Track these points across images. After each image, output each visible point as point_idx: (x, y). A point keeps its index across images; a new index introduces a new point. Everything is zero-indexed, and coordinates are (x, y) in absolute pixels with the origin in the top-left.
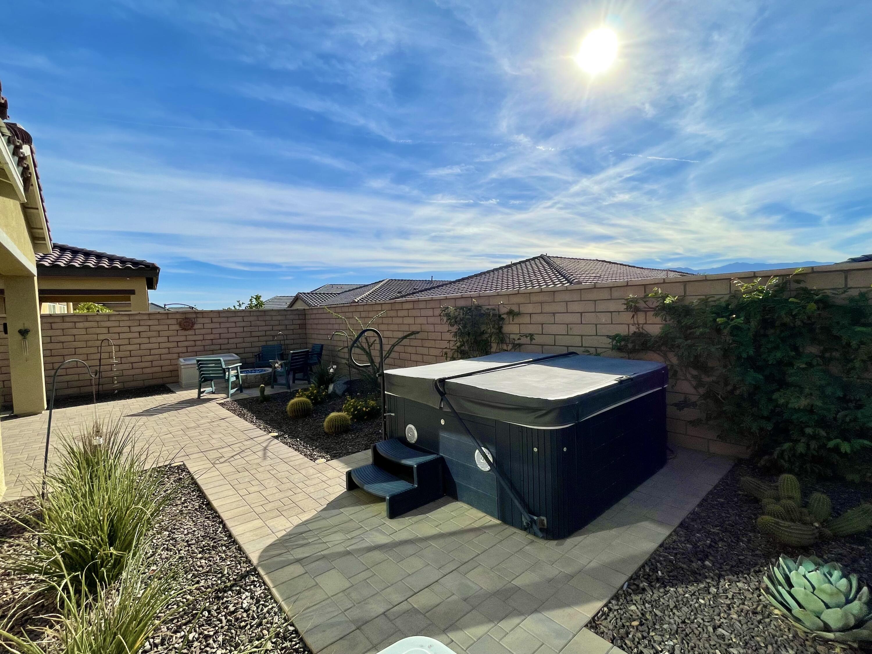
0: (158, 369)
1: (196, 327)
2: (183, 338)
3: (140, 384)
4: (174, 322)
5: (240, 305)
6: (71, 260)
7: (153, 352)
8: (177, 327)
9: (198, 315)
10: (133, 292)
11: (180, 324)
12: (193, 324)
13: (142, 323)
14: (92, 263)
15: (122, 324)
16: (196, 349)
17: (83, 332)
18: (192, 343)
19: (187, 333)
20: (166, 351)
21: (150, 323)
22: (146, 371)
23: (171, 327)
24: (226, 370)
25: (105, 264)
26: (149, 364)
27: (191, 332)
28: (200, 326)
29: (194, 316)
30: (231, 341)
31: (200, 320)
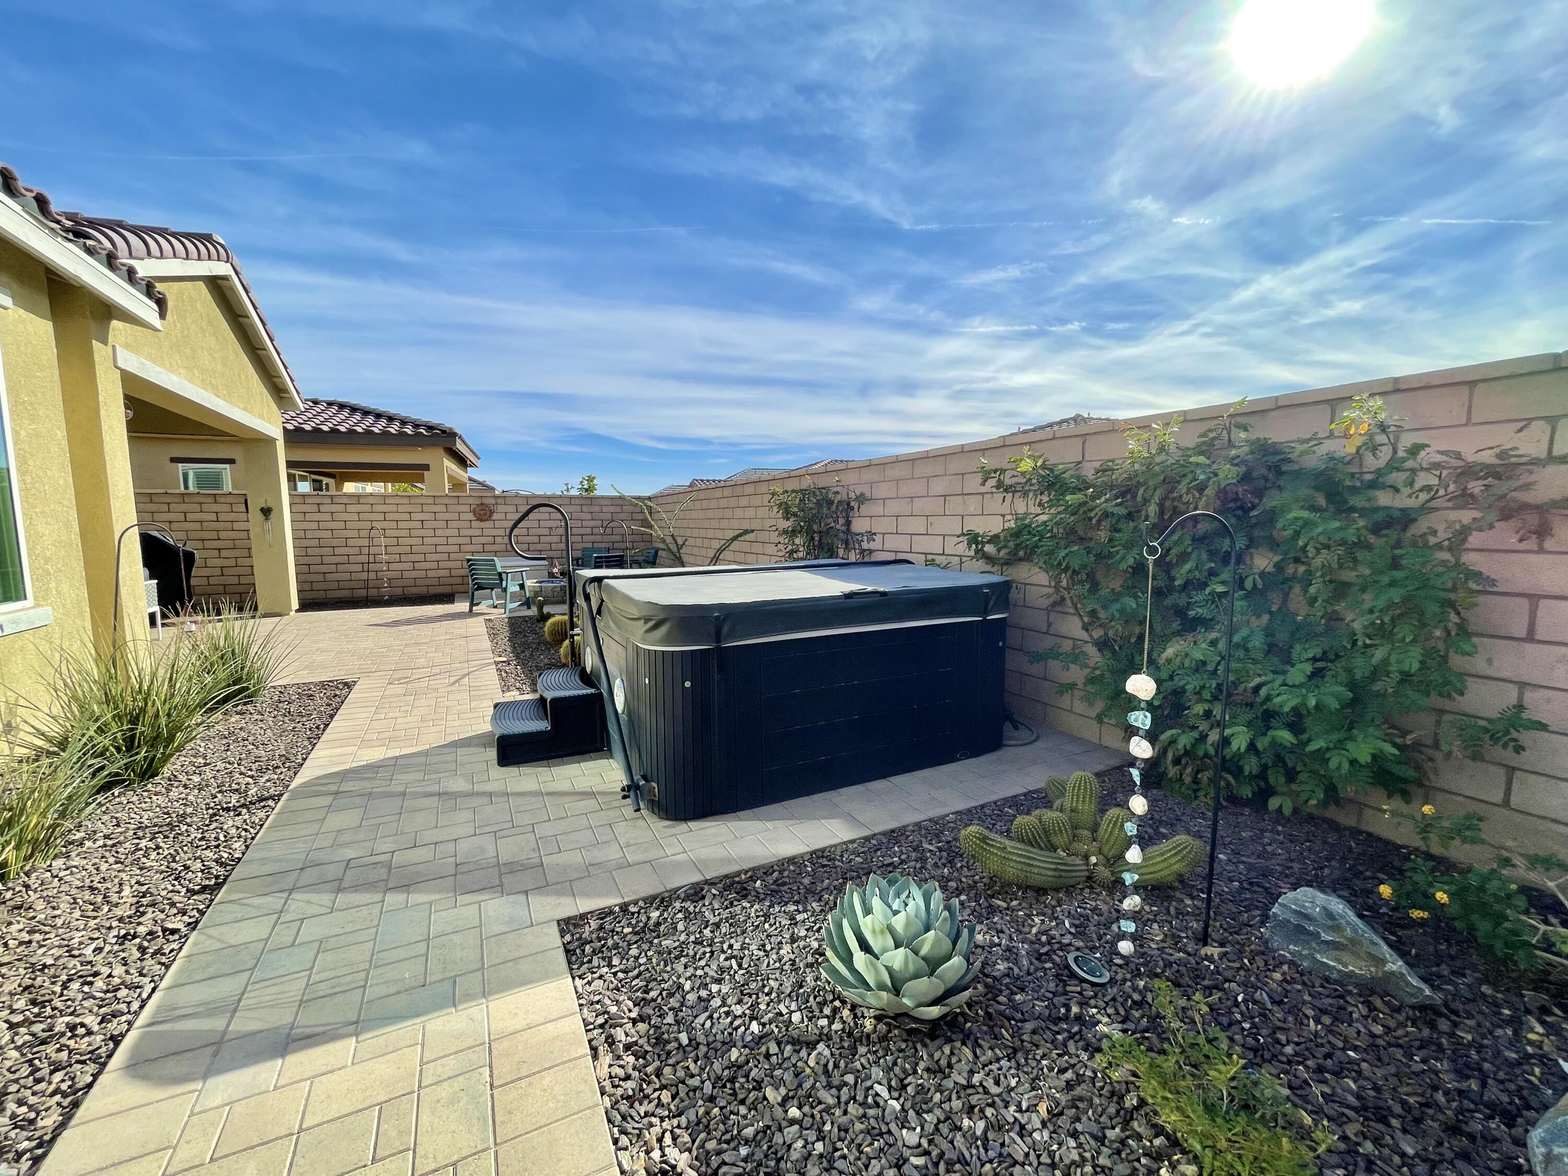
0: (445, 573)
1: (495, 516)
2: (479, 532)
3: (424, 590)
4: (467, 508)
5: (568, 490)
6: (372, 425)
7: (439, 549)
8: (471, 516)
9: (499, 501)
10: (426, 467)
11: (474, 512)
12: (492, 513)
13: (425, 508)
14: (394, 429)
15: (401, 509)
16: (494, 548)
17: (355, 517)
18: (491, 539)
19: (483, 524)
20: (456, 548)
21: (436, 508)
22: (430, 574)
23: (463, 516)
24: (504, 576)
25: (409, 430)
26: (434, 565)
27: (489, 524)
28: (502, 516)
29: (493, 501)
30: (543, 539)
31: (500, 508)
